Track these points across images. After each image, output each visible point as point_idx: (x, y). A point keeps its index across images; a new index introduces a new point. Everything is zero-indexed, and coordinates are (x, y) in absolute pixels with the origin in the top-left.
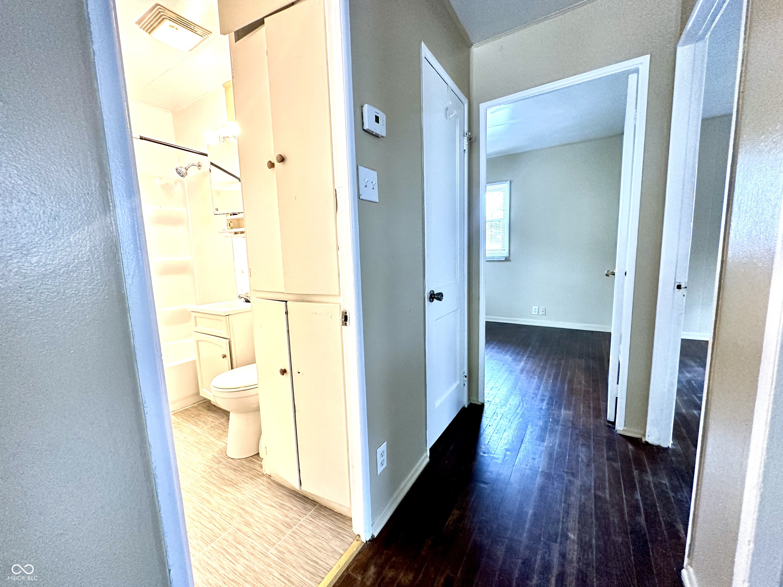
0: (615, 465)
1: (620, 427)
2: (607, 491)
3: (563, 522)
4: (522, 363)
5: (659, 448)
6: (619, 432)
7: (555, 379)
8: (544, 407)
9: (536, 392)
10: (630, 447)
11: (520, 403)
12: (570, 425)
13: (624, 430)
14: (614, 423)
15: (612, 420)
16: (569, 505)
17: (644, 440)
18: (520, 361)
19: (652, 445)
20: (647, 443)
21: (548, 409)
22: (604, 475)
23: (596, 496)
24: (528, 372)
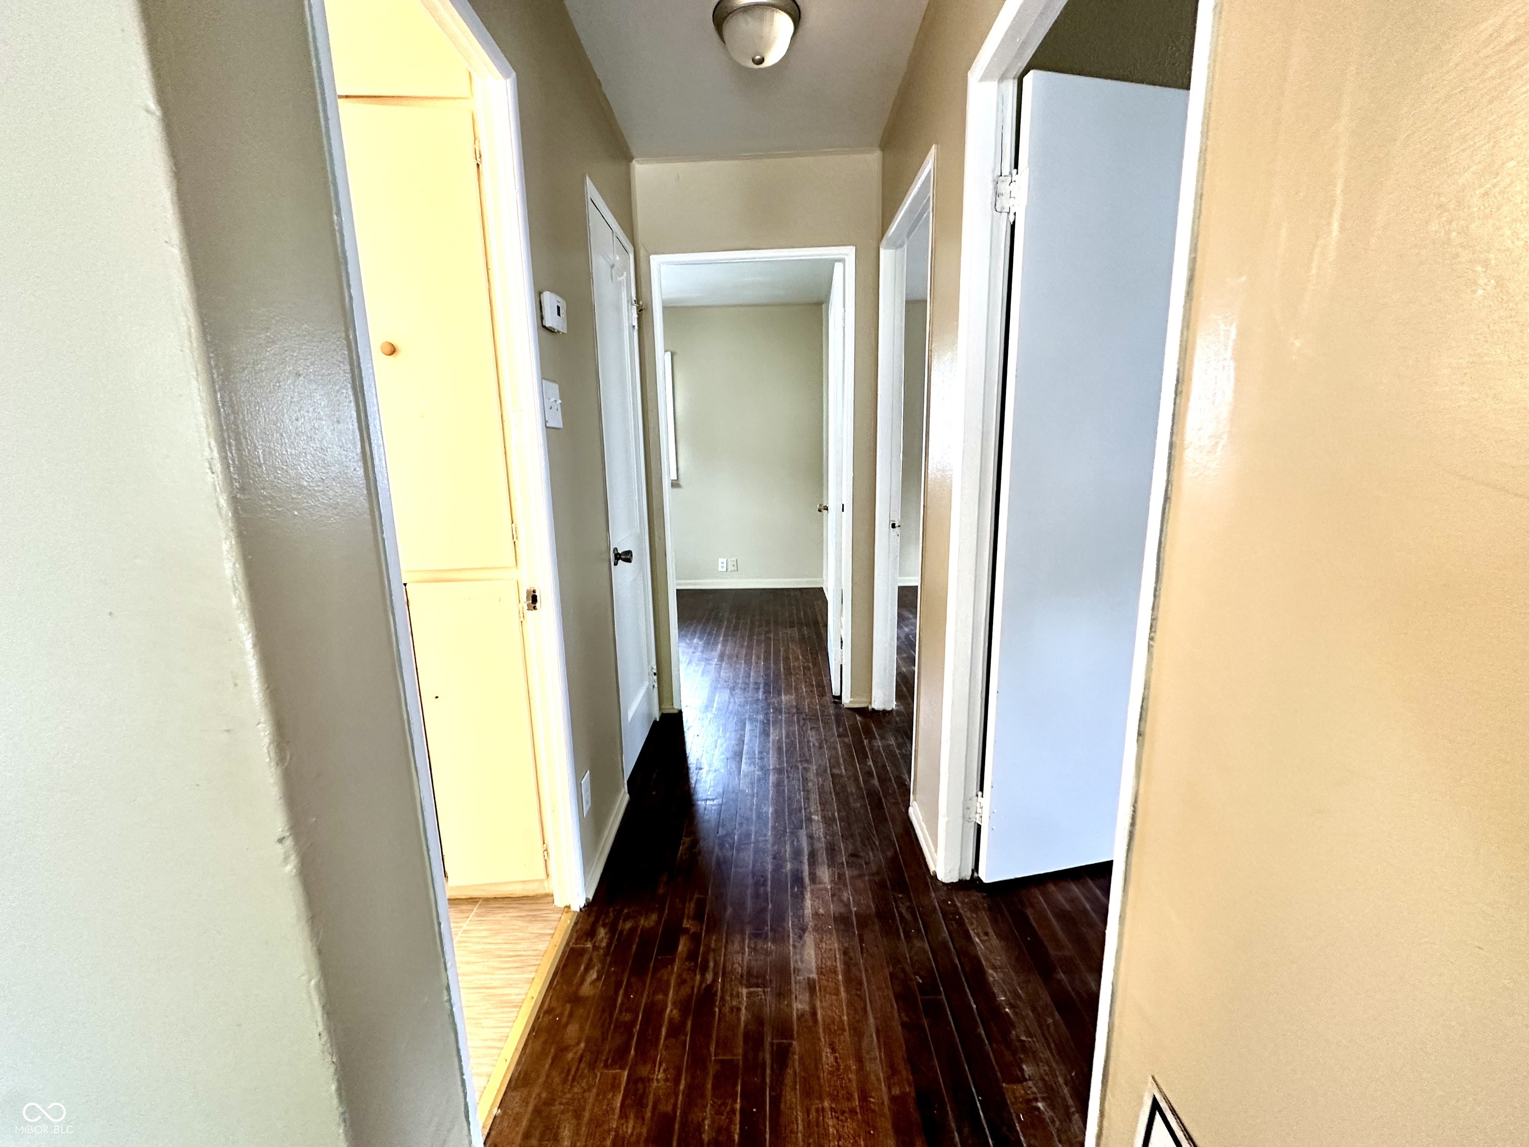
0: (846, 740)
1: (846, 700)
2: (843, 767)
3: (805, 809)
4: (719, 646)
5: (884, 712)
6: (846, 706)
7: (766, 660)
8: (760, 697)
9: (747, 681)
10: (858, 718)
11: (729, 699)
12: (794, 710)
13: (851, 702)
14: (840, 697)
15: (838, 694)
16: (808, 791)
17: (870, 708)
18: (715, 643)
19: (878, 711)
20: (873, 709)
21: (766, 699)
22: (837, 753)
23: (833, 775)
24: (730, 657)
